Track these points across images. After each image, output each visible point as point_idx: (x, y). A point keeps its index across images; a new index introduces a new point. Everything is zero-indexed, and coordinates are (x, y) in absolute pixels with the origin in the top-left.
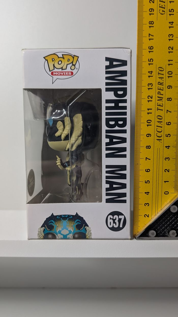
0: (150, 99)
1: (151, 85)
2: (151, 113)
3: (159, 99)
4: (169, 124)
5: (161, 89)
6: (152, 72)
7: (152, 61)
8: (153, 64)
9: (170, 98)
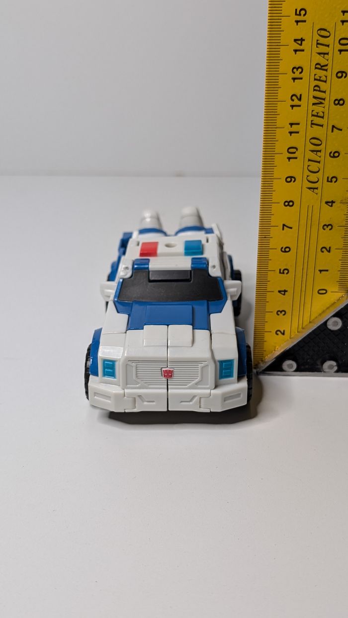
0: (296, 102)
1: (300, 70)
2: (298, 132)
3: (316, 101)
4: (335, 155)
5: (321, 79)
6: (302, 40)
7: (304, 15)
8: (305, 21)
9: (341, 100)
